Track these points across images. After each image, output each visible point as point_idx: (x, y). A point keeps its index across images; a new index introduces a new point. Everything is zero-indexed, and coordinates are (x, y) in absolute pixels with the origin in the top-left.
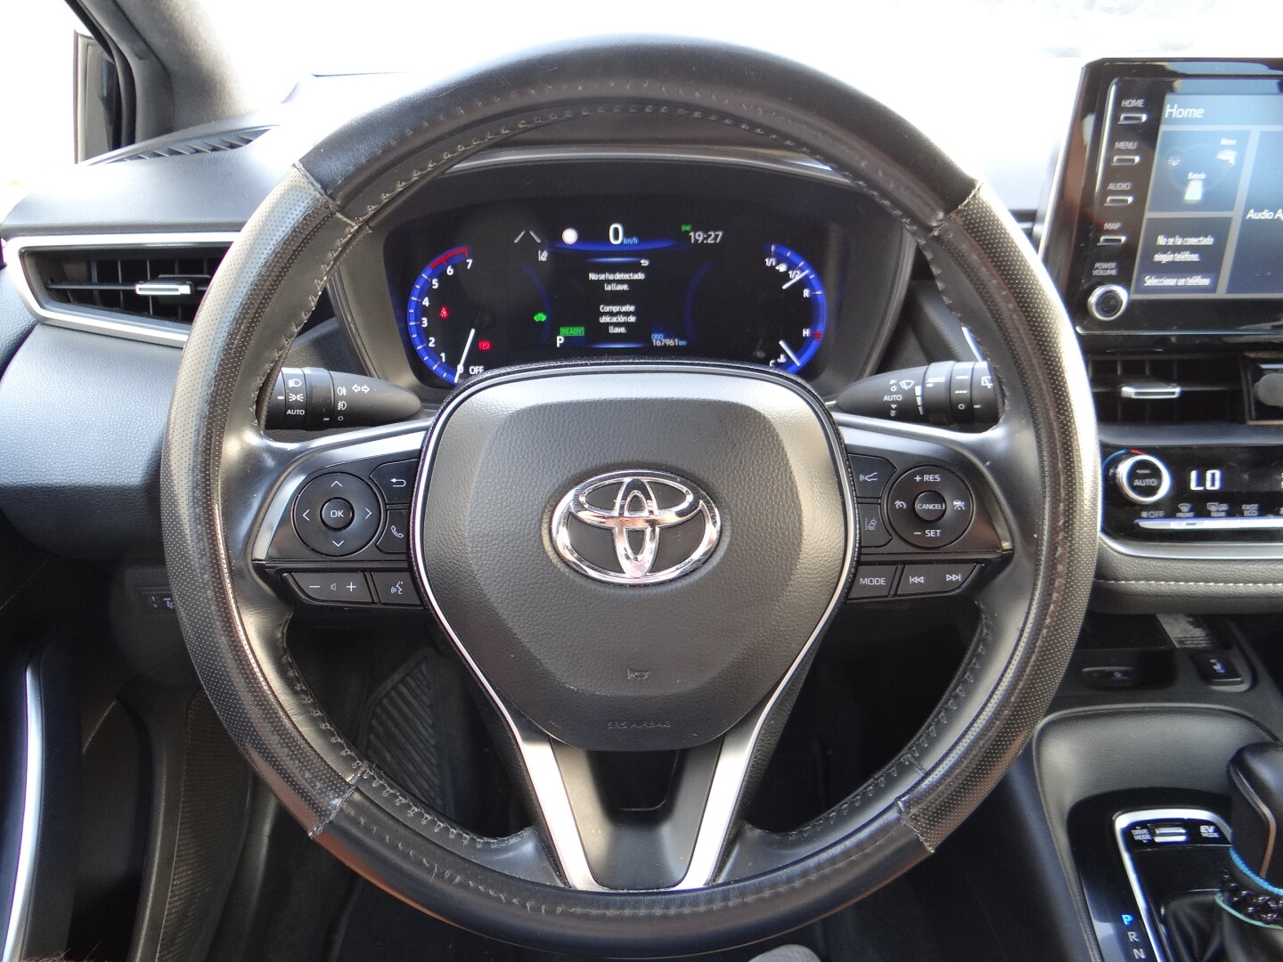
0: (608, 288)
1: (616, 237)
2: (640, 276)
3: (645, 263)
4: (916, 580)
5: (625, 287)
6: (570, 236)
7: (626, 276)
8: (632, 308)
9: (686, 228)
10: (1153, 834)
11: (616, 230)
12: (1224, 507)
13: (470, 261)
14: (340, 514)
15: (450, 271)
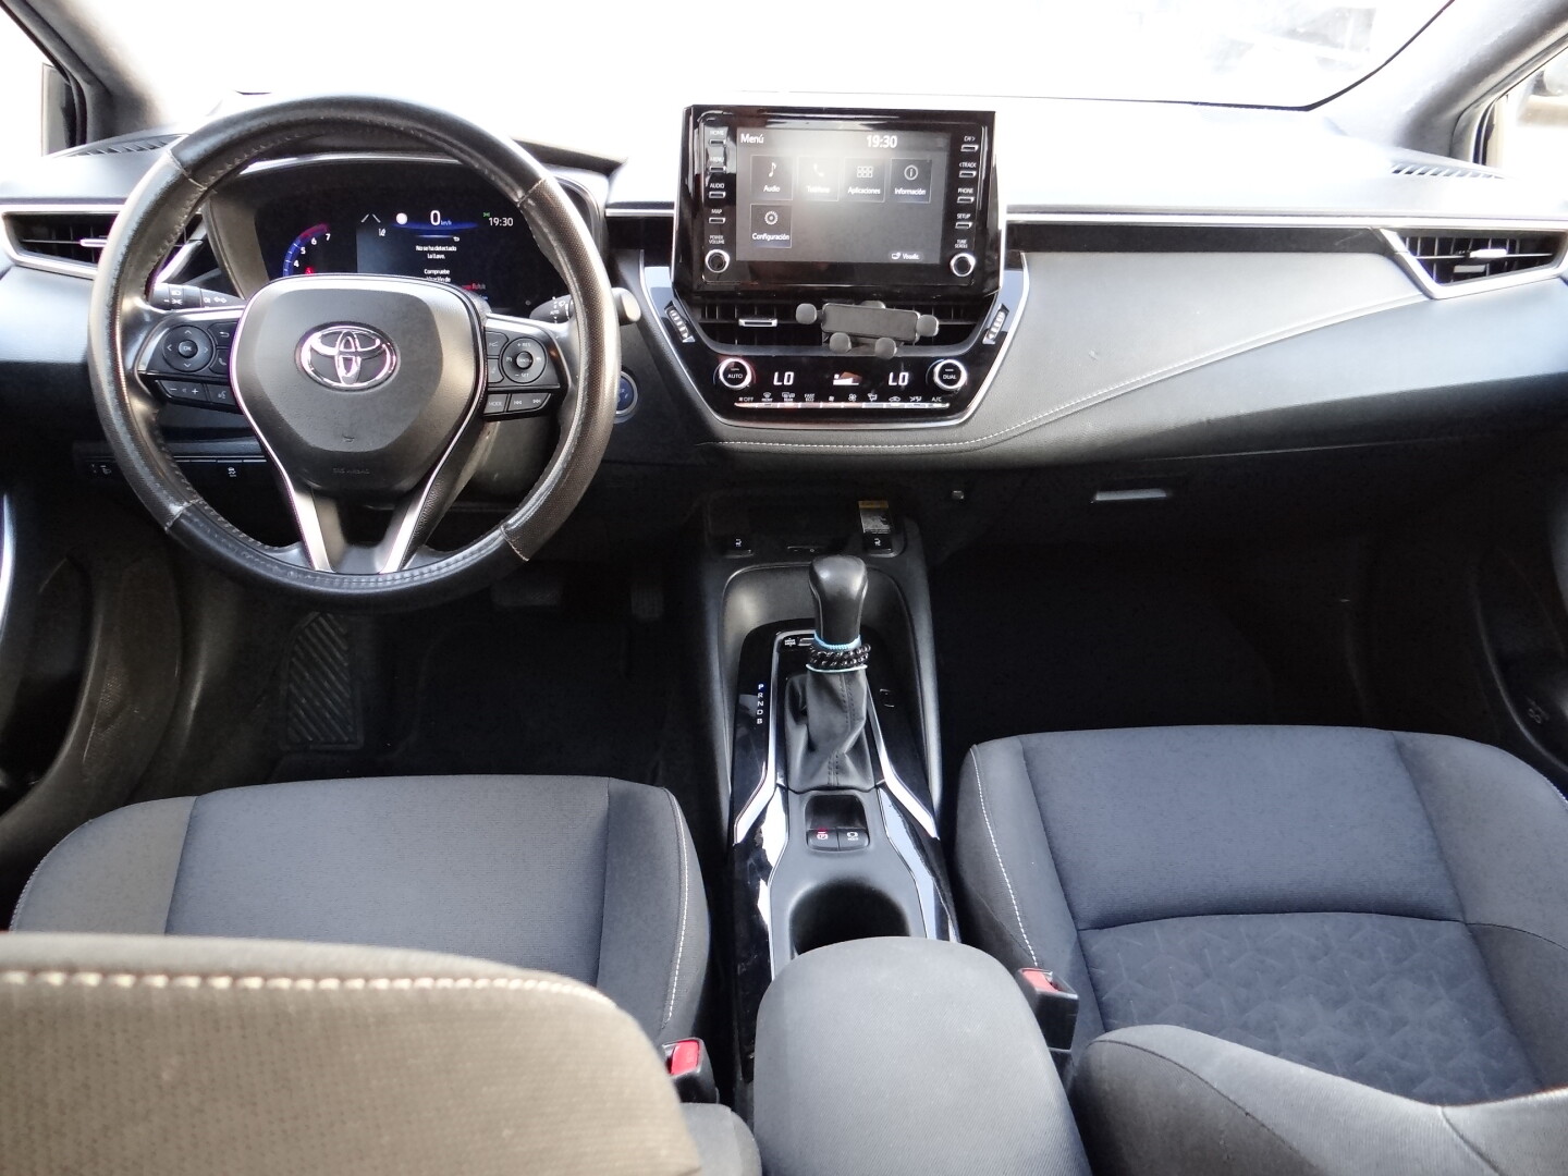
0: (430, 257)
1: (436, 220)
2: (453, 249)
3: (457, 239)
4: (517, 403)
5: (443, 256)
6: (402, 219)
7: (444, 249)
8: (448, 272)
9: (485, 214)
10: (797, 642)
11: (435, 215)
12: (793, 395)
13: (329, 235)
14: (189, 348)
15: (314, 242)
